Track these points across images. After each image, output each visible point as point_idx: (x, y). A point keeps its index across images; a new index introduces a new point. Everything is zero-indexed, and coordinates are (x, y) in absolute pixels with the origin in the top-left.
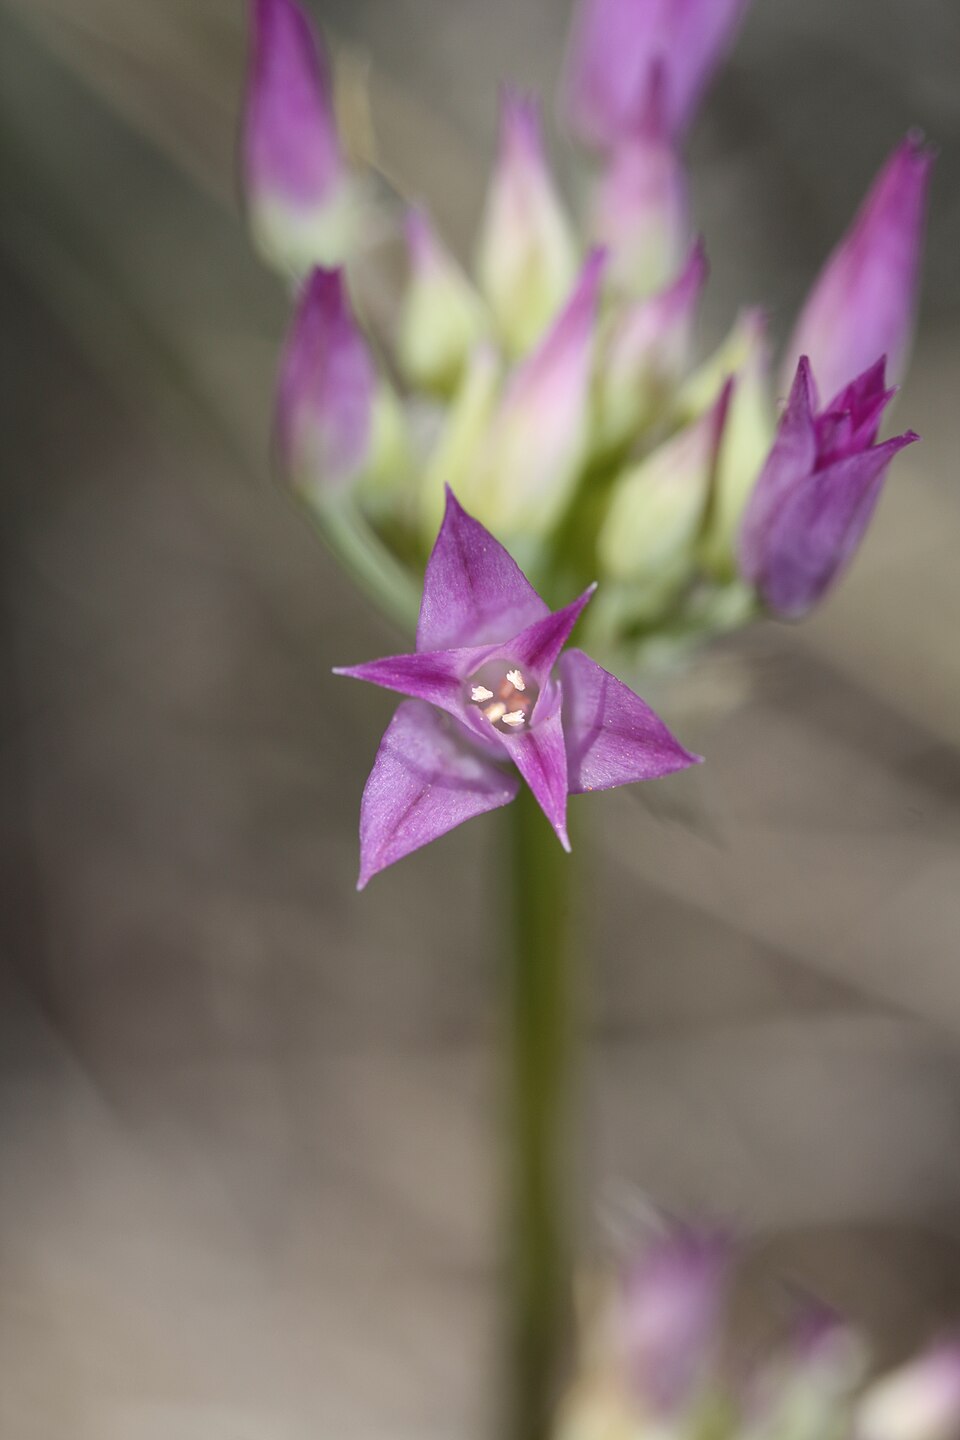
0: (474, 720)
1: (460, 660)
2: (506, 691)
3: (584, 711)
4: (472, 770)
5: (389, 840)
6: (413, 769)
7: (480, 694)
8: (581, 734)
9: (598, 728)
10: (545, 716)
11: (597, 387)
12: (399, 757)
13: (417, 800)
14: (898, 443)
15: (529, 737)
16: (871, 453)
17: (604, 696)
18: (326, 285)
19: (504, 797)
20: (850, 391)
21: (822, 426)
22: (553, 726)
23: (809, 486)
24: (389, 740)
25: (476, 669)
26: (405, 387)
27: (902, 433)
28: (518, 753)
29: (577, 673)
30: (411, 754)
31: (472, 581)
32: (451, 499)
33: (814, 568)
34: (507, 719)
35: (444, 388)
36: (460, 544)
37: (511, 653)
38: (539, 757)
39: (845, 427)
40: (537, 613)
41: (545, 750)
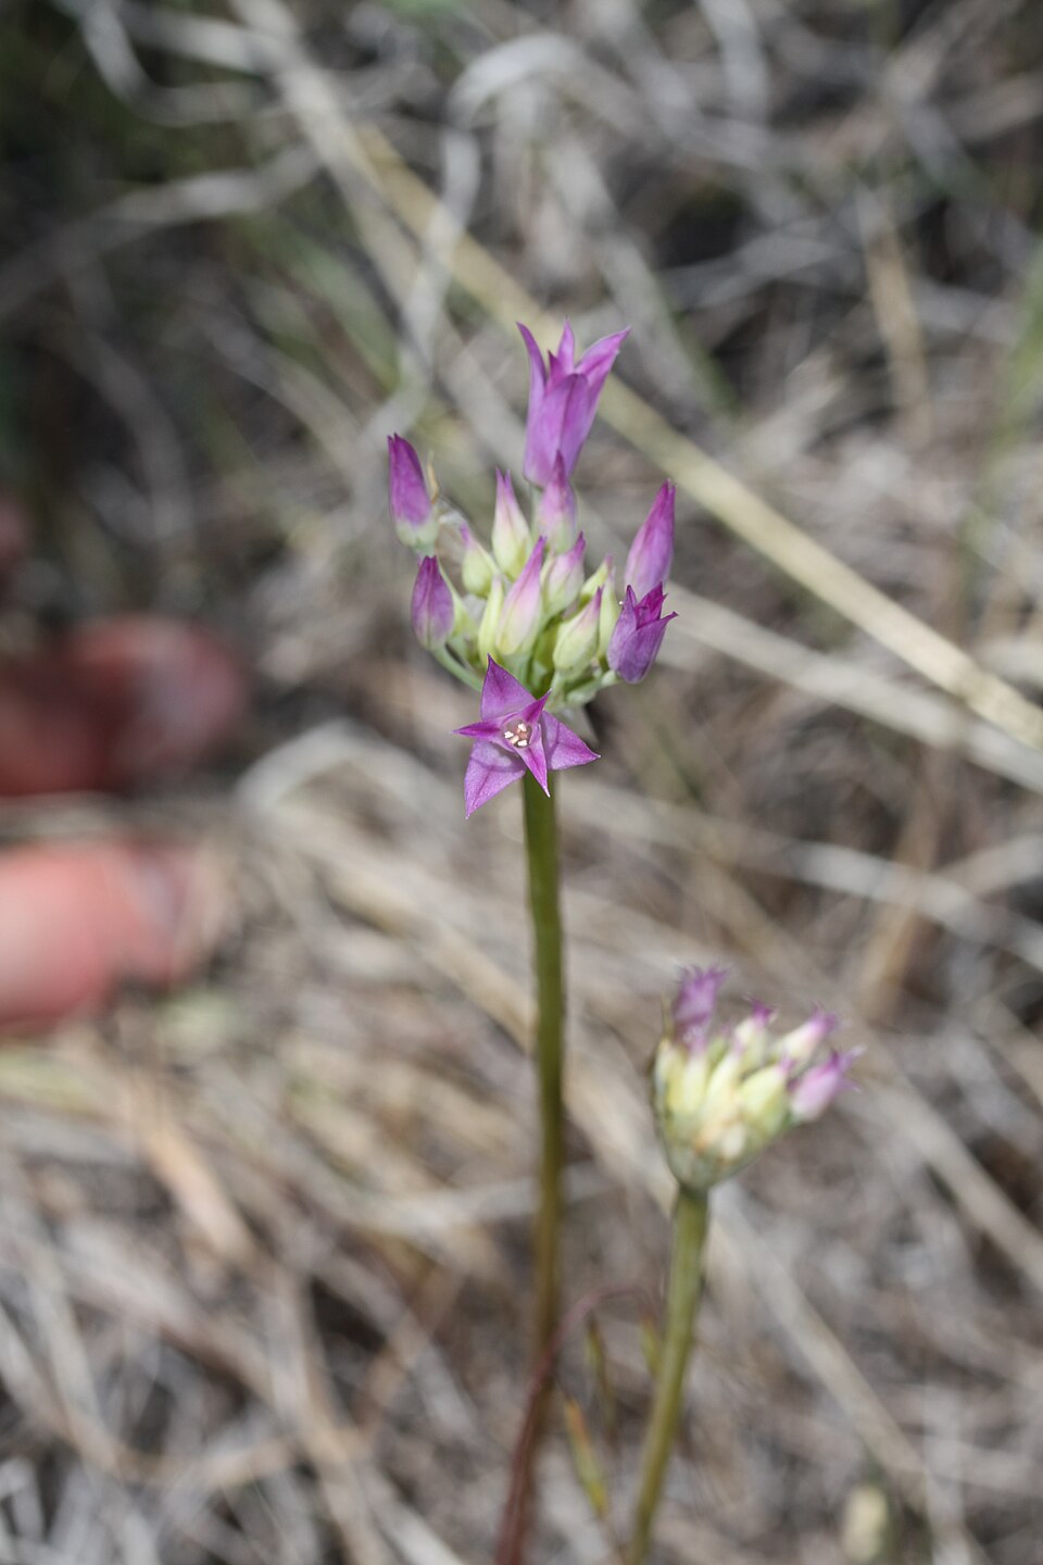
0: (507, 744)
1: (499, 722)
2: (519, 731)
3: (551, 735)
4: (505, 762)
5: (477, 798)
6: (483, 765)
7: (508, 735)
8: (551, 745)
9: (557, 742)
10: (535, 740)
11: (544, 591)
12: (478, 762)
13: (486, 779)
14: (670, 617)
15: (529, 750)
16: (658, 622)
17: (558, 731)
18: (430, 566)
19: (520, 774)
20: (649, 596)
21: (636, 610)
22: (539, 745)
23: (636, 634)
24: (473, 755)
25: (506, 723)
26: (462, 591)
27: (670, 613)
28: (525, 757)
29: (547, 721)
30: (482, 760)
31: (501, 690)
32: (490, 659)
33: (640, 665)
34: (520, 744)
35: (483, 595)
36: (495, 676)
37: (520, 717)
38: (534, 758)
39: (648, 611)
40: (530, 701)
41: (536, 756)
